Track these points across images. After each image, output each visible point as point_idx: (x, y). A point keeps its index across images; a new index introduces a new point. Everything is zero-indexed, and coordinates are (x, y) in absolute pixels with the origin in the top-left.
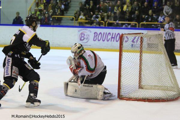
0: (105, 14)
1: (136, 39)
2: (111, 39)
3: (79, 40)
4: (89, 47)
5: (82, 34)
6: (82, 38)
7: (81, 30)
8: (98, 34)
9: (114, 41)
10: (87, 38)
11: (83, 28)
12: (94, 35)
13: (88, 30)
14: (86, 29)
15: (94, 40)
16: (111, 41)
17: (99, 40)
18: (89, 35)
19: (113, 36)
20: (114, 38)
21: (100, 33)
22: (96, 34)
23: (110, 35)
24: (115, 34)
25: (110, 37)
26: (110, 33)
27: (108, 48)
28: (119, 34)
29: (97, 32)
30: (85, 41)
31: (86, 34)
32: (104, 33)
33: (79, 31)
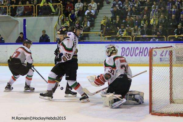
0: (132, 28)
1: (164, 53)
2: (139, 53)
7: (108, 46)
8: (126, 49)
9: (142, 56)
11: (110, 44)
12: (122, 50)
13: (116, 45)
16: (139, 56)
17: (127, 56)
19: (141, 51)
20: (142, 52)
21: (128, 48)
22: (124, 49)
23: (138, 50)
24: (143, 48)
25: (137, 52)
26: (137, 48)
27: (136, 63)
28: (147, 48)
29: (124, 47)
32: (132, 48)
33: (106, 47)
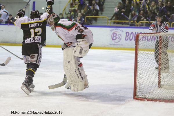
2: (142, 38)
3: (111, 39)
4: (122, 46)
5: (114, 33)
6: (114, 38)
7: (113, 30)
8: (130, 33)
9: (145, 40)
10: (119, 38)
11: (115, 28)
12: (126, 34)
13: (120, 30)
14: (118, 29)
15: (126, 40)
16: (142, 40)
17: (131, 40)
18: (121, 35)
20: (145, 38)
21: (132, 33)
22: (128, 34)
29: (129, 32)
30: (117, 40)
31: (118, 33)
32: (136, 33)
33: (111, 31)
